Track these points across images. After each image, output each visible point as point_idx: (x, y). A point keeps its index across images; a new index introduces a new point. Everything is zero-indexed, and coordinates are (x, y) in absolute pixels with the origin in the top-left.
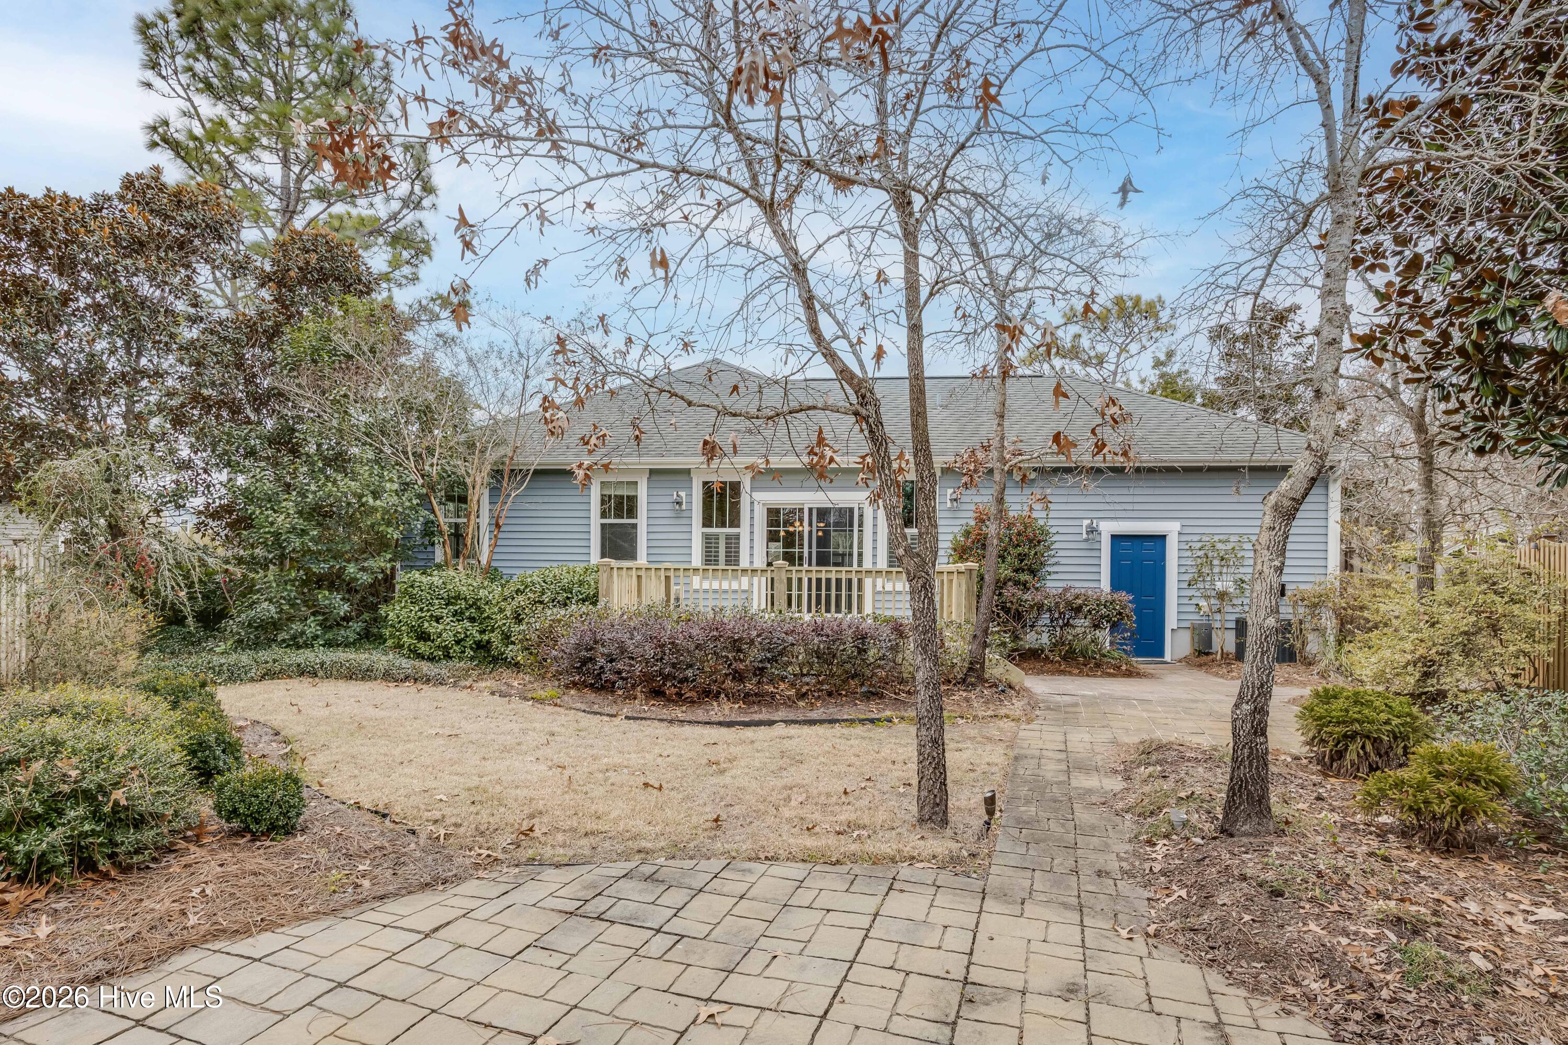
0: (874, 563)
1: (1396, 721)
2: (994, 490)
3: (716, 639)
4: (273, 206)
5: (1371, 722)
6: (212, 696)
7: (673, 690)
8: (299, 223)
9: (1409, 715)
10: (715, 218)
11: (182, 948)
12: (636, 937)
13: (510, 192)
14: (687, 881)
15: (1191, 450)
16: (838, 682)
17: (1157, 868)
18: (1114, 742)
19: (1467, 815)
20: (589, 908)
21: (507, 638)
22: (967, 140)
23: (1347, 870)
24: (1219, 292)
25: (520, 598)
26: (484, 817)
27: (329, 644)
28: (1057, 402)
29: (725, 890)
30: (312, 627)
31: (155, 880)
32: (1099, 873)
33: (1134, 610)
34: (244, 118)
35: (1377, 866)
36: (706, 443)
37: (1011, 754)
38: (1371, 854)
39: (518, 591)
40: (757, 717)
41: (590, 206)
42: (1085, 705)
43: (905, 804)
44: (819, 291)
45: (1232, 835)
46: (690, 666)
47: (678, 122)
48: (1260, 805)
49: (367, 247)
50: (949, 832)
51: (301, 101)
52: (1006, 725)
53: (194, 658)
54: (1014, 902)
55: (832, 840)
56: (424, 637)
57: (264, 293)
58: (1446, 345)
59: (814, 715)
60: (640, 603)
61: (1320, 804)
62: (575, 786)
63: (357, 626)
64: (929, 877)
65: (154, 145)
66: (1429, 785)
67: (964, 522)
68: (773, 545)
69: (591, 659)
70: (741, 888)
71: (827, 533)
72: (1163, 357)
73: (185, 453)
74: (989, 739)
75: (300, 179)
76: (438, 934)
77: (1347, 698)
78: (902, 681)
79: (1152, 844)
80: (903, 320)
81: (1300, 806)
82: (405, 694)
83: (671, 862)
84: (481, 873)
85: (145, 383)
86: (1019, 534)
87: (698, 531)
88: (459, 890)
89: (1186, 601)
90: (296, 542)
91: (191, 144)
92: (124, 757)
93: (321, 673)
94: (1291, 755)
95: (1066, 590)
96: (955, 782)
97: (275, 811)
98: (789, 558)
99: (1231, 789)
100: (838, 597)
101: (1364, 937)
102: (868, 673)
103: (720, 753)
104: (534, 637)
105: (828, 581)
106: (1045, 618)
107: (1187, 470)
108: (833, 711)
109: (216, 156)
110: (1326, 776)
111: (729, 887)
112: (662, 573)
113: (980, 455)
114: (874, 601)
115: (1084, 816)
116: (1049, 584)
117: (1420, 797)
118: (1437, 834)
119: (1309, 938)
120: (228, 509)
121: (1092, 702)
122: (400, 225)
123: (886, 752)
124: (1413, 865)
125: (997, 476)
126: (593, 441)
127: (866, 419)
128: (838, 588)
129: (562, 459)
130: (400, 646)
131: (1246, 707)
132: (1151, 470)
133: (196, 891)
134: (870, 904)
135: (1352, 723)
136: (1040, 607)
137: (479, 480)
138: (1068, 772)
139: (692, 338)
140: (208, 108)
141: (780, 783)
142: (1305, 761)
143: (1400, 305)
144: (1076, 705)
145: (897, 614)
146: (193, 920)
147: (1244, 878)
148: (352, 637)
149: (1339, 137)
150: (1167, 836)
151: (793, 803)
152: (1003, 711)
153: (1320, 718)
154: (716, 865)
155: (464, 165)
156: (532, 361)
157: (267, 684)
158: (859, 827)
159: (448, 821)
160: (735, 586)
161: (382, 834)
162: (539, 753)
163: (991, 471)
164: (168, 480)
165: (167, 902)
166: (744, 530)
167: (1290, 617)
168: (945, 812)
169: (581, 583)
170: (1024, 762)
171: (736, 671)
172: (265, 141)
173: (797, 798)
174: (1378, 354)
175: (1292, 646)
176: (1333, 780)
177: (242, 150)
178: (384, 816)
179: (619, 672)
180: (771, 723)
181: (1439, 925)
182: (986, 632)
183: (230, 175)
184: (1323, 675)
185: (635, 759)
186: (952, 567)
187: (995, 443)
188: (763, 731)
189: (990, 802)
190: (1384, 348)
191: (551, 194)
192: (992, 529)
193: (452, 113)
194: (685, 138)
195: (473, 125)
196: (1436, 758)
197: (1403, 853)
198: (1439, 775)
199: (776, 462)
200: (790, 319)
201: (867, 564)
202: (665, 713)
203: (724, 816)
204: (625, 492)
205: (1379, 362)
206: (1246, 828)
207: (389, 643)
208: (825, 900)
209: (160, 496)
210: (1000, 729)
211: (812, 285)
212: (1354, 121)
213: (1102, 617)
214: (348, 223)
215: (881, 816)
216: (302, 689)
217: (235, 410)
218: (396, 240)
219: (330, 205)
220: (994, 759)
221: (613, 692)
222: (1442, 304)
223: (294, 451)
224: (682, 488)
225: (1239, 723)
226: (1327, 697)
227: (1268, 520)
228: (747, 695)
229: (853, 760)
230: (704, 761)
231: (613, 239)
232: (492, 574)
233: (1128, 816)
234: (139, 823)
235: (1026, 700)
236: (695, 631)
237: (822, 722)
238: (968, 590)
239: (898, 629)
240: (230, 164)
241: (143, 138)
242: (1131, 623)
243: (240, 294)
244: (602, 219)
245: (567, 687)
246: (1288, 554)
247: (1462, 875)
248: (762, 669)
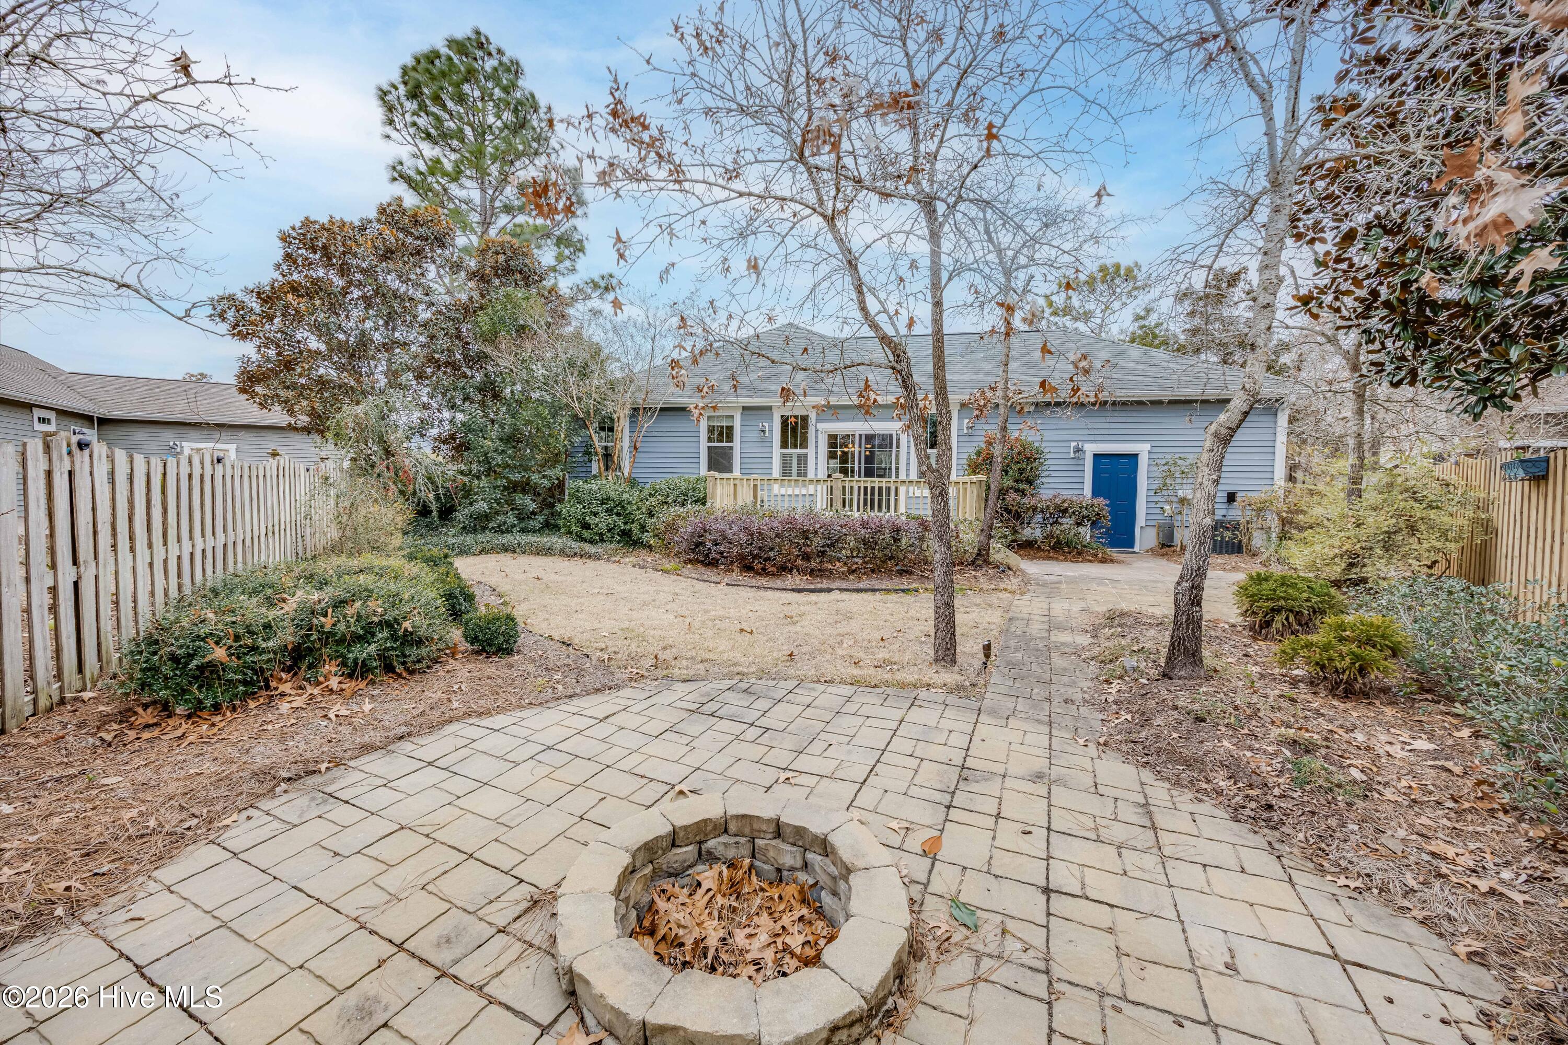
0: (908, 475)
1: (1315, 599)
2: (1000, 421)
3: (790, 530)
4: (475, 220)
5: (1295, 600)
6: (451, 564)
7: (760, 566)
8: (493, 232)
9: (1327, 594)
10: (792, 228)
11: (450, 721)
12: (737, 728)
13: (649, 218)
14: (771, 694)
15: (1161, 387)
16: (879, 562)
17: (1111, 699)
18: (1088, 610)
19: (1362, 671)
20: (705, 708)
21: (643, 528)
22: (979, 161)
23: (1258, 706)
24: (1179, 266)
25: (652, 499)
26: (633, 648)
27: (523, 531)
28: (1043, 357)
29: (797, 701)
30: (511, 519)
31: (429, 678)
32: (1066, 701)
33: (1110, 512)
34: (454, 156)
35: (1284, 704)
36: (783, 389)
37: (1007, 616)
38: (1281, 696)
39: (650, 495)
40: (819, 586)
41: (704, 222)
42: (1066, 583)
43: (926, 649)
44: (866, 279)
45: (1171, 678)
46: (771, 549)
47: (765, 158)
48: (1195, 657)
49: (539, 247)
50: (956, 669)
51: (492, 141)
52: (1004, 596)
53: (436, 539)
54: (1001, 717)
55: (872, 671)
56: (586, 526)
57: (471, 284)
58: (1375, 301)
59: (861, 586)
60: (735, 504)
61: (1246, 659)
62: (693, 629)
63: (541, 518)
64: (941, 698)
65: (395, 179)
66: (1333, 647)
67: (976, 444)
68: (832, 461)
69: (701, 543)
70: (808, 700)
71: (872, 453)
72: (1142, 314)
73: (425, 399)
74: (991, 606)
75: (493, 200)
76: (609, 720)
77: (1275, 581)
78: (926, 562)
79: (1108, 682)
80: (929, 298)
81: (1230, 660)
82: (574, 565)
83: (760, 682)
84: (633, 684)
85: (397, 351)
86: (1019, 453)
87: (777, 451)
88: (619, 694)
89: (1153, 505)
90: (498, 459)
91: (419, 178)
92: (408, 601)
93: (518, 550)
94: (1228, 623)
95: (1055, 496)
96: (963, 635)
97: (501, 639)
98: (844, 471)
99: (1172, 644)
100: (880, 501)
101: (1265, 752)
102: (901, 556)
103: (793, 610)
104: (662, 527)
105: (873, 488)
106: (1039, 517)
107: (1153, 403)
108: (874, 583)
109: (435, 185)
110: (1255, 639)
111: (799, 699)
112: (732, 482)
113: (989, 394)
114: (907, 503)
115: (1058, 662)
116: (1042, 491)
117: (1325, 655)
118: (1338, 684)
119: (1221, 751)
120: (452, 437)
121: (1072, 581)
122: (562, 230)
123: (912, 612)
124: (1315, 705)
125: (1002, 410)
126: (705, 389)
127: (900, 372)
128: (880, 494)
129: (680, 400)
130: (571, 533)
131: (1185, 584)
132: (1124, 404)
133: (456, 687)
134: (898, 714)
135: (1278, 600)
136: (1034, 509)
137: (622, 415)
138: (1049, 631)
139: (774, 313)
140: (429, 151)
141: (835, 632)
142: (1240, 628)
143: (1335, 270)
144: (1060, 582)
145: (922, 513)
146: (455, 705)
147: (1176, 708)
148: (538, 526)
149: (1279, 143)
150: (1121, 678)
151: (845, 646)
152: (1002, 586)
153: (1252, 596)
154: (790, 684)
155: (619, 199)
156: (658, 329)
157: (483, 557)
158: (891, 663)
159: (610, 650)
160: (804, 491)
161: (568, 656)
162: (668, 607)
163: (997, 406)
164: (416, 416)
165: (439, 693)
166: (810, 451)
167: (1238, 518)
168: (954, 655)
169: (694, 489)
170: (1017, 623)
171: (804, 553)
172: (468, 173)
173: (848, 642)
174: (1315, 310)
175: (1240, 541)
176: (1261, 643)
177: (454, 180)
178: (569, 645)
179: (722, 553)
180: (829, 591)
181: (1328, 747)
182: (991, 527)
183: (445, 198)
184: (1264, 564)
185: (733, 613)
186: (966, 479)
187: (1001, 385)
188: (823, 596)
189: (987, 648)
190: (1320, 305)
191: (678, 217)
192: (997, 450)
193: (611, 165)
194: (771, 169)
195: (626, 171)
196: (1341, 627)
197: (1309, 697)
198: (1341, 640)
199: (834, 400)
200: (846, 300)
201: (903, 476)
202: (754, 582)
203: (796, 653)
204: (725, 424)
205: (1315, 317)
206: (1182, 673)
207: (563, 530)
208: (865, 710)
209: (411, 428)
210: (999, 599)
211: (862, 275)
212: (1294, 128)
213: (1083, 517)
214: (526, 230)
215: (908, 656)
216: (506, 560)
217: (455, 367)
218: (561, 241)
219: (514, 217)
220: (993, 620)
221: (717, 567)
222: (1372, 270)
223: (496, 396)
224: (766, 420)
225: (1180, 596)
226: (1259, 579)
227: (1208, 444)
228: (812, 570)
229: (889, 617)
230: (782, 616)
231: (719, 245)
232: (632, 483)
233: (1093, 663)
234: (419, 643)
235: (1020, 579)
236: (775, 525)
237: (866, 591)
238: (978, 496)
239: (924, 525)
240: (445, 190)
241: (386, 175)
242: (1106, 522)
243: (456, 284)
244: (712, 232)
245: (685, 562)
246: (1223, 469)
247: (1355, 714)
248: (823, 552)
